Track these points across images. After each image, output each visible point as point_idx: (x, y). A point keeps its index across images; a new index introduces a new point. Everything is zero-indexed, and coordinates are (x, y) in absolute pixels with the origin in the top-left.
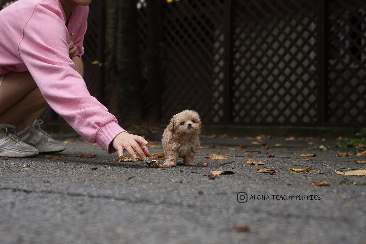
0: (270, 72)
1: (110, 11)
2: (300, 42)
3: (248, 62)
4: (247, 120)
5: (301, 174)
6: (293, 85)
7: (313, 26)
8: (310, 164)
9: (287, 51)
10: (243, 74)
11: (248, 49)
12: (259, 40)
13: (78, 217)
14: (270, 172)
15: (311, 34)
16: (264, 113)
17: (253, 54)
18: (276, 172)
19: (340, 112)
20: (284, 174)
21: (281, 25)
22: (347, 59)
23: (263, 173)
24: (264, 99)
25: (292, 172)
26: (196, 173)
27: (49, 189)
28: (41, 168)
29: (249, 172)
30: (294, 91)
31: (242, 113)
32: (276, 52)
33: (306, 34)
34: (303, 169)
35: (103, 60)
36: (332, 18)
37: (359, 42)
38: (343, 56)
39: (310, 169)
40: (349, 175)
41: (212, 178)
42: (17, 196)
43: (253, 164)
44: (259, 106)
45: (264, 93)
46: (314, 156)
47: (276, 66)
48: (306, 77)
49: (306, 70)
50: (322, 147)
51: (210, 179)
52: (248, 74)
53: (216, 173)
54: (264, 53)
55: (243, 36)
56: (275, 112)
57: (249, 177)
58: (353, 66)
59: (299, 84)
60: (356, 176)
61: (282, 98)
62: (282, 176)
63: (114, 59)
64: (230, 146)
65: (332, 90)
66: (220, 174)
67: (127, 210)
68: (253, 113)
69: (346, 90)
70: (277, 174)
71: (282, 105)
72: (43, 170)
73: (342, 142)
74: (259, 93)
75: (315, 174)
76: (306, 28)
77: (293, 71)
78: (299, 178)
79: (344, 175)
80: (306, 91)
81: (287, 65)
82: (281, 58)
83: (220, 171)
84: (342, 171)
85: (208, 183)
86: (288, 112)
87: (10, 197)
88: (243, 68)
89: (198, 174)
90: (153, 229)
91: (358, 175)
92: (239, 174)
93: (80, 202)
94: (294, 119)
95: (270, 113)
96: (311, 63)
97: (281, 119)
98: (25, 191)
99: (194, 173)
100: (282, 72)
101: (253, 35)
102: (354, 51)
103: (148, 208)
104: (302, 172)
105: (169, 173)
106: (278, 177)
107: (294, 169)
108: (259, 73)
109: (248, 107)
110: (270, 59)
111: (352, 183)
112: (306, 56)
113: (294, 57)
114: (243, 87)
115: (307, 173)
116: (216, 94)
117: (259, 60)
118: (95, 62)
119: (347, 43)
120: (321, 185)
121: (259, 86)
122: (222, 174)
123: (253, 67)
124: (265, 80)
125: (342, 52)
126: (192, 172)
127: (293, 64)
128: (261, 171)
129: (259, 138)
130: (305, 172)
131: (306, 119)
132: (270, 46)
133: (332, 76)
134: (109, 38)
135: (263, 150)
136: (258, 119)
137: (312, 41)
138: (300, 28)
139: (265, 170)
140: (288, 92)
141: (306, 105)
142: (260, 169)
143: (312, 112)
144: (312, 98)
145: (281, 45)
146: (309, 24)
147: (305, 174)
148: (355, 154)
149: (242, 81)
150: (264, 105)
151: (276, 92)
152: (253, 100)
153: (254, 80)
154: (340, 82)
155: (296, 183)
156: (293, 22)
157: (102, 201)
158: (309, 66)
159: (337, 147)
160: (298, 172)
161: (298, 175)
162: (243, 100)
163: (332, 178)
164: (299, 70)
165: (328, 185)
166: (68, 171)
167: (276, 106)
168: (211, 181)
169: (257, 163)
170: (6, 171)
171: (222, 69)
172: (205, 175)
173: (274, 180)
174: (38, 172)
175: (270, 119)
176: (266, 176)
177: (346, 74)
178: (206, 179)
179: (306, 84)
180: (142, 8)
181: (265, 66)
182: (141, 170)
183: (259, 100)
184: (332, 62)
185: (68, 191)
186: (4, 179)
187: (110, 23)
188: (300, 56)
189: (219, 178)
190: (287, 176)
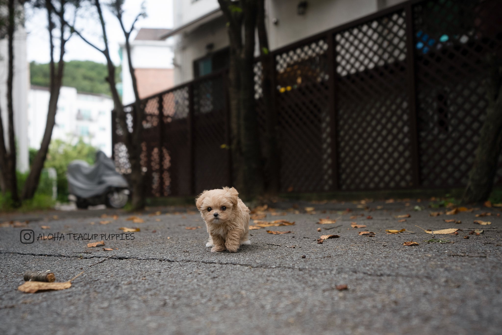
0: (370, 146)
1: (234, 103)
2: (394, 119)
3: (351, 138)
4: (353, 187)
5: (396, 235)
6: (391, 155)
7: (405, 105)
8: (405, 224)
9: (384, 127)
10: (347, 149)
11: (350, 127)
12: (359, 120)
13: (211, 282)
14: (370, 234)
15: (404, 112)
16: (367, 180)
17: (355, 131)
18: (375, 234)
19: (432, 176)
20: (382, 235)
21: (378, 105)
22: (436, 131)
23: (364, 236)
24: (366, 169)
25: (389, 233)
26: (308, 238)
27: (188, 258)
28: (182, 239)
29: (352, 235)
30: (391, 161)
31: (348, 181)
32: (374, 129)
33: (399, 112)
34: (398, 230)
35: (229, 143)
36: (421, 96)
37: (446, 116)
38: (433, 129)
39: (404, 230)
40: (437, 234)
41: (320, 242)
42: (163, 265)
43: (356, 227)
44: (362, 175)
45: (366, 163)
46: (409, 217)
47: (375, 140)
48: (401, 148)
49: (401, 142)
50: (417, 207)
51: (318, 243)
52: (352, 148)
53: (324, 237)
54: (365, 130)
55: (346, 116)
56: (376, 179)
57: (352, 240)
58: (442, 136)
59: (396, 155)
60: (443, 234)
61: (381, 167)
62: (379, 238)
63: (239, 142)
64: (339, 210)
65: (424, 158)
66: (328, 238)
67: (250, 274)
68: (357, 181)
69: (437, 157)
70: (375, 236)
71: (381, 173)
72: (184, 241)
73: (435, 202)
74: (362, 164)
75: (408, 234)
76: (399, 106)
77: (390, 144)
78: (394, 239)
79: (432, 235)
80: (402, 160)
81: (385, 138)
82: (379, 133)
83: (327, 236)
84: (431, 231)
85: (317, 247)
86: (387, 179)
87: (157, 266)
88: (347, 144)
89: (309, 239)
90: (270, 290)
91: (445, 233)
92: (343, 238)
93: (212, 269)
94: (392, 184)
95: (372, 180)
96: (405, 136)
97: (382, 185)
98: (169, 261)
99: (306, 238)
100: (380, 145)
101: (354, 115)
102: (443, 124)
103: (267, 272)
104: (397, 233)
105: (285, 239)
106: (376, 239)
107: (390, 231)
108: (361, 147)
109: (353, 176)
110: (370, 135)
111: (439, 242)
112: (400, 130)
113: (390, 132)
114: (348, 160)
115: (401, 234)
116: (325, 167)
117: (360, 136)
118: (223, 146)
119: (436, 117)
120: (411, 245)
121: (361, 158)
122: (329, 238)
123: (356, 142)
124: (366, 152)
125: (431, 125)
126: (304, 238)
127: (390, 138)
128: (362, 233)
129: (363, 202)
130: (400, 233)
131: (403, 184)
132: (369, 124)
133: (424, 146)
134: (234, 126)
135: (366, 213)
136: (362, 186)
137: (405, 117)
138: (394, 107)
139: (365, 233)
140: (386, 161)
141: (402, 172)
142: (362, 232)
143: (408, 178)
144: (407, 166)
145: (379, 122)
146: (401, 103)
147: (399, 235)
148: (445, 213)
149: (347, 155)
150: (367, 174)
151: (376, 162)
152: (357, 170)
153: (356, 153)
154: (430, 151)
155: (390, 244)
156: (388, 102)
157: (230, 267)
158: (403, 139)
159: (430, 207)
160: (393, 233)
161: (393, 236)
162: (348, 170)
163: (422, 237)
164: (395, 143)
165: (417, 245)
166: (204, 241)
167: (376, 174)
168: (319, 245)
169: (359, 226)
170: (154, 243)
171: (330, 145)
172: (315, 240)
173: (372, 241)
174: (179, 243)
175: (372, 185)
176: (366, 239)
177: (436, 144)
178: (315, 243)
179: (401, 154)
180: (260, 99)
181: (365, 141)
182: (262, 237)
183: (362, 169)
184: (423, 134)
185: (203, 260)
186: (152, 250)
187: (234, 113)
188: (395, 131)
189: (326, 242)
190: (384, 237)
